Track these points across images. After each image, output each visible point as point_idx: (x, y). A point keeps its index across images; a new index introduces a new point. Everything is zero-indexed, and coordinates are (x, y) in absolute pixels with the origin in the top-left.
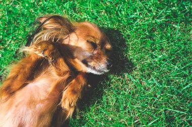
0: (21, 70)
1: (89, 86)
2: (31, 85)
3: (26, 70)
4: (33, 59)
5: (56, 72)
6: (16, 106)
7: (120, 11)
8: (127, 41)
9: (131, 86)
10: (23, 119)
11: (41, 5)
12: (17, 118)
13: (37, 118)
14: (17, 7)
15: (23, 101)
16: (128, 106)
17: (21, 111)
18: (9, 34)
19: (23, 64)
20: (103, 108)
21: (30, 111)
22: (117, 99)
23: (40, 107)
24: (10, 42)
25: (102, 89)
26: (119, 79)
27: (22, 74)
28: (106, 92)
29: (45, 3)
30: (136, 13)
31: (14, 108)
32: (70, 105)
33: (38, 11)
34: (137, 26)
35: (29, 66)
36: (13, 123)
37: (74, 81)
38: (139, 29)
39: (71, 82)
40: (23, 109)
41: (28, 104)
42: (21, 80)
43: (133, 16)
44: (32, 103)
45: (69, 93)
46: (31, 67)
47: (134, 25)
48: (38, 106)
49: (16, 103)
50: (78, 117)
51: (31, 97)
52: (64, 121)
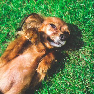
0: (16, 46)
1: (56, 61)
2: (21, 57)
3: (19, 46)
4: (24, 39)
5: (37, 49)
6: (11, 69)
7: (78, 13)
8: (82, 33)
9: (84, 63)
10: (14, 78)
11: (25, 6)
12: (10, 77)
13: (23, 79)
14: (9, 6)
15: (15, 66)
16: (81, 76)
17: (14, 73)
18: (3, 23)
19: (17, 41)
20: (64, 76)
21: (19, 74)
22: (74, 71)
23: (26, 71)
24: (4, 28)
25: (64, 63)
26: (76, 58)
27: (16, 48)
28: (67, 66)
29: (28, 4)
30: (89, 15)
31: (9, 70)
32: (43, 72)
33: (24, 9)
34: (89, 23)
35: (21, 43)
36: (8, 80)
37: (46, 56)
38: (90, 26)
39: (45, 57)
40: (15, 71)
41: (18, 69)
42: (15, 52)
43: (87, 17)
44: (21, 68)
45: (43, 64)
46: (22, 44)
47: (87, 23)
48: (24, 70)
49: (11, 68)
50: (47, 81)
51: (20, 64)
52: (38, 83)
